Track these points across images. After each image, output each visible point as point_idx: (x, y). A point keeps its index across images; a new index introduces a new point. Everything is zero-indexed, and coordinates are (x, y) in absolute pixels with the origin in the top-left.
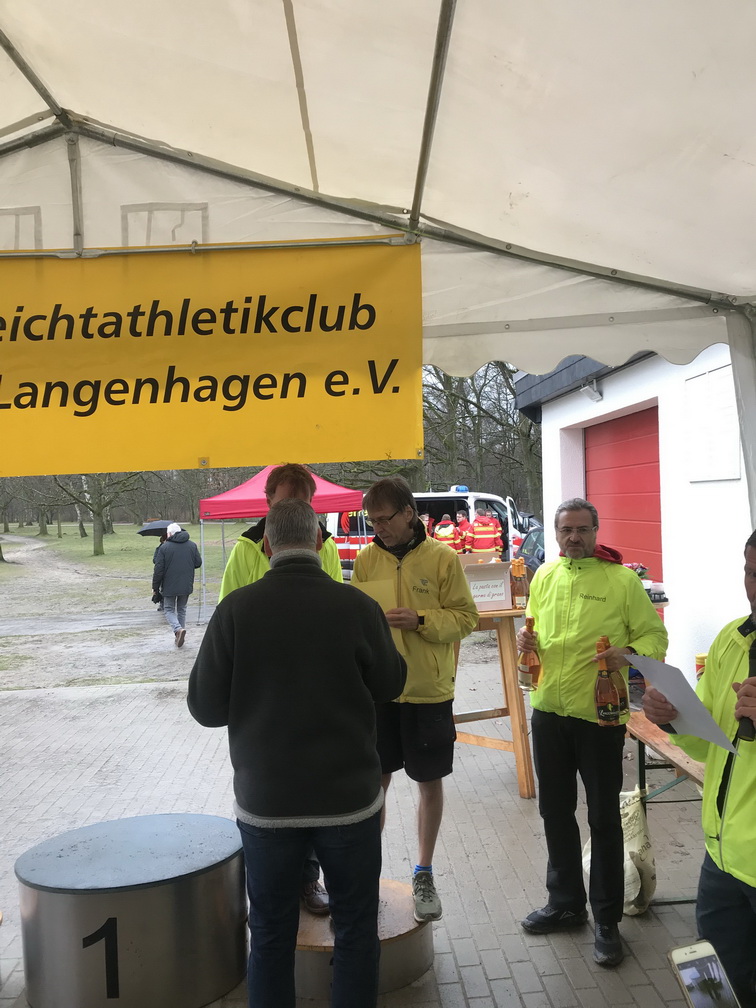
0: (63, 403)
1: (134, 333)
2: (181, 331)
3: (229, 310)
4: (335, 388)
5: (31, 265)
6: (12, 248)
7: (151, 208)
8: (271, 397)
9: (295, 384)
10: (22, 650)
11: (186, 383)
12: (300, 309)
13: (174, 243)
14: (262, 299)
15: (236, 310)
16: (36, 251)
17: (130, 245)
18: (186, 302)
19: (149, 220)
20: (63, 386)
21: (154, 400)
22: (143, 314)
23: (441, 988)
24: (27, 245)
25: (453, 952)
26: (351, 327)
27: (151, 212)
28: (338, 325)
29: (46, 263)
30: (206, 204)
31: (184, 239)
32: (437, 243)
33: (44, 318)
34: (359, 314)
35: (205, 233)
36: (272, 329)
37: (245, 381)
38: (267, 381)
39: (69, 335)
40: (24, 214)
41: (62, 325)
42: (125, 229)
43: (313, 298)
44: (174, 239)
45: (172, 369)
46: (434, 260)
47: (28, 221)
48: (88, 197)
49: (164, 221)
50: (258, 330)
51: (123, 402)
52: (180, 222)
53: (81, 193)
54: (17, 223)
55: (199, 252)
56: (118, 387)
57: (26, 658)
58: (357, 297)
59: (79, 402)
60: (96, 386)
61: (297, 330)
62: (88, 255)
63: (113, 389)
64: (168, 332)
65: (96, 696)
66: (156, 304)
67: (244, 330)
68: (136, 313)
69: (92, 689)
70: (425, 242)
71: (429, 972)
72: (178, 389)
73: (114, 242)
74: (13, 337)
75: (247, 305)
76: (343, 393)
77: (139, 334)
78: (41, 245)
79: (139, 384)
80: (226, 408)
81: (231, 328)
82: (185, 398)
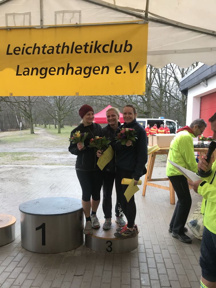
0: (37, 74)
1: (58, 53)
2: (72, 52)
3: (86, 45)
4: (118, 71)
5: (28, 31)
6: (23, 26)
7: (64, 12)
8: (98, 74)
9: (106, 69)
10: (35, 156)
11: (72, 69)
12: (108, 45)
13: (71, 24)
14: (97, 42)
15: (88, 46)
16: (29, 26)
17: (57, 24)
18: (74, 43)
19: (63, 16)
20: (37, 69)
21: (63, 74)
22: (60, 47)
23: (139, 254)
24: (27, 24)
25: (144, 244)
26: (124, 51)
27: (63, 13)
28: (120, 51)
29: (32, 30)
30: (81, 10)
31: (74, 22)
32: (154, 23)
33: (31, 47)
34: (127, 47)
35: (80, 20)
36: (99, 52)
37: (90, 68)
38: (97, 69)
39: (39, 53)
40: (26, 14)
41: (37, 50)
42: (56, 19)
43: (113, 41)
44: (70, 22)
45: (68, 64)
46: (153, 29)
47: (27, 17)
48: (45, 9)
49: (68, 16)
50: (95, 52)
51: (54, 74)
52: (72, 17)
53: (43, 7)
54: (24, 17)
55: (78, 27)
56: (53, 69)
57: (36, 157)
58: (127, 41)
59: (41, 74)
60: (46, 69)
61: (107, 52)
62: (44, 27)
63: (51, 70)
64: (68, 52)
65: (53, 168)
66: (64, 43)
67: (91, 52)
68: (58, 46)
69: (52, 166)
70: (150, 23)
71: (136, 249)
72: (70, 71)
73: (52, 23)
74: (23, 53)
75: (92, 44)
76: (120, 73)
77: (59, 53)
78: (31, 24)
79: (59, 69)
80: (84, 77)
81: (87, 51)
82: (72, 74)
